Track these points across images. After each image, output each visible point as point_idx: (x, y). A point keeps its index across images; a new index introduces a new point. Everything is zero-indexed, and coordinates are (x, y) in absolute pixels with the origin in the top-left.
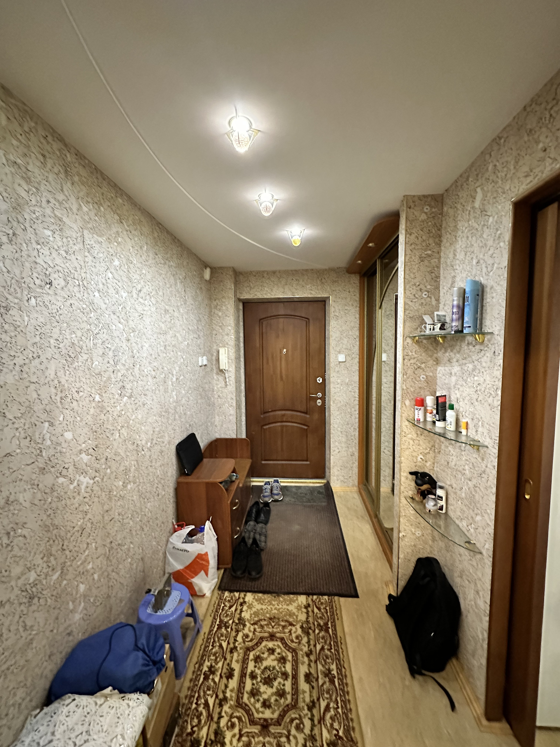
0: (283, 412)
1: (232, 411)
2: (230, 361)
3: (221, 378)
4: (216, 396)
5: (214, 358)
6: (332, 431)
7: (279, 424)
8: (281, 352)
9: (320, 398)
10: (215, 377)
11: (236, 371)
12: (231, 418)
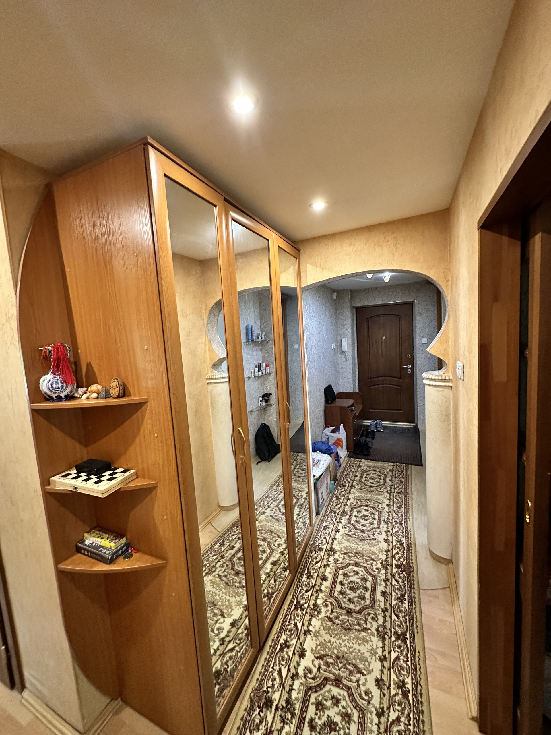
0: (383, 378)
1: (350, 376)
2: (349, 346)
3: (343, 356)
4: (340, 367)
5: (339, 344)
6: (418, 390)
7: (381, 386)
8: (382, 338)
9: (410, 368)
10: (340, 356)
11: (352, 352)
12: (349, 380)
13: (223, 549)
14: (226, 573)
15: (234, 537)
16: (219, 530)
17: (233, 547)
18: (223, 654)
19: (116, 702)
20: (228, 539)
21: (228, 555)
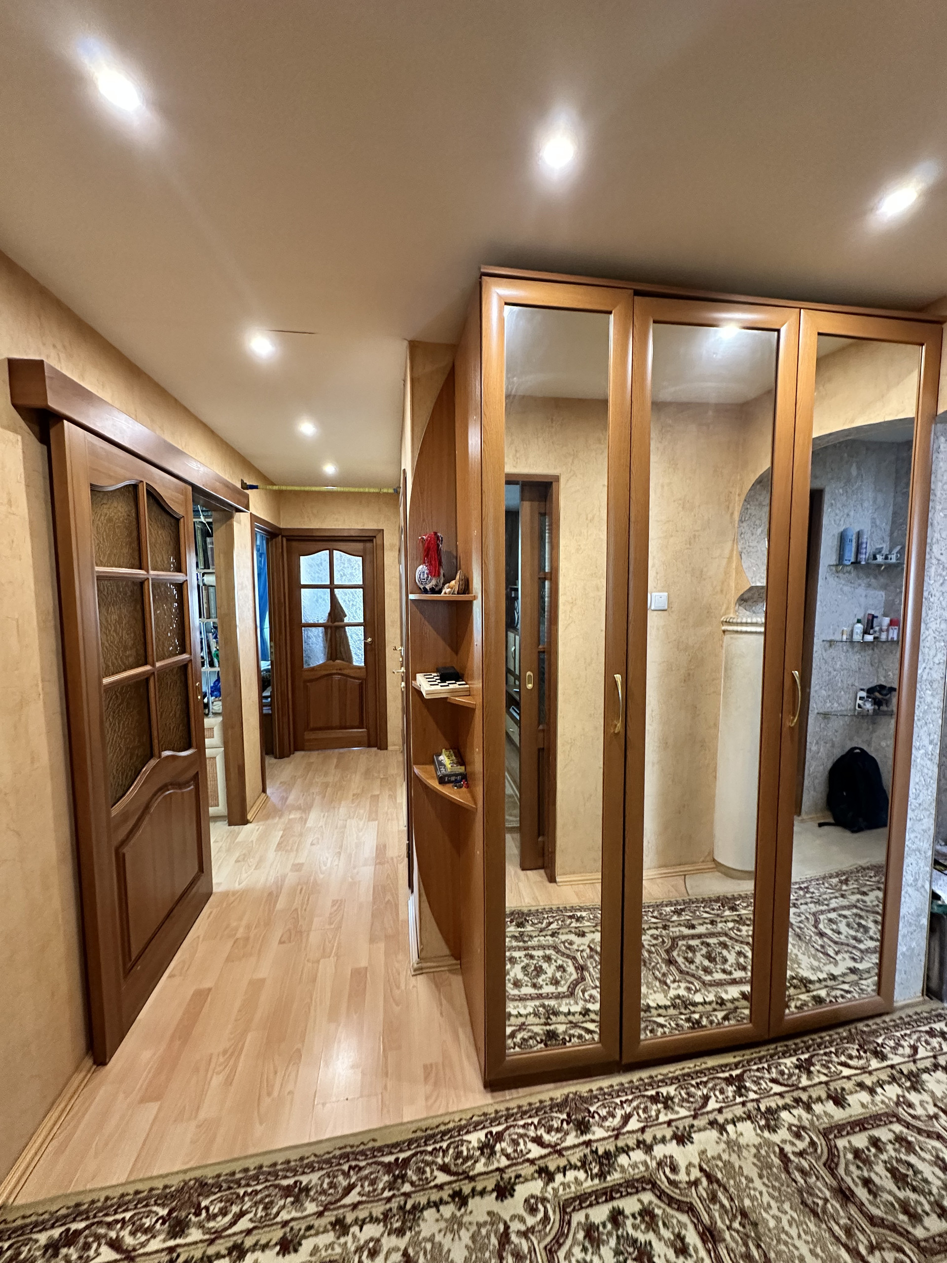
13: (675, 918)
14: (653, 949)
15: (705, 915)
16: (690, 892)
17: (693, 927)
18: (575, 1025)
19: (455, 962)
20: (694, 912)
21: (675, 931)
